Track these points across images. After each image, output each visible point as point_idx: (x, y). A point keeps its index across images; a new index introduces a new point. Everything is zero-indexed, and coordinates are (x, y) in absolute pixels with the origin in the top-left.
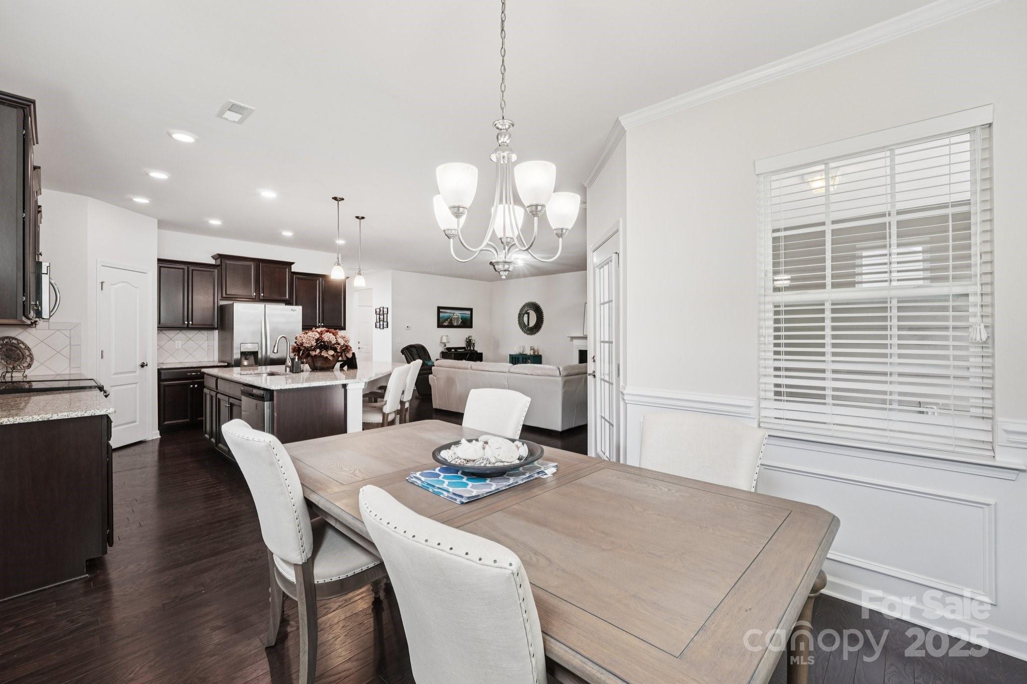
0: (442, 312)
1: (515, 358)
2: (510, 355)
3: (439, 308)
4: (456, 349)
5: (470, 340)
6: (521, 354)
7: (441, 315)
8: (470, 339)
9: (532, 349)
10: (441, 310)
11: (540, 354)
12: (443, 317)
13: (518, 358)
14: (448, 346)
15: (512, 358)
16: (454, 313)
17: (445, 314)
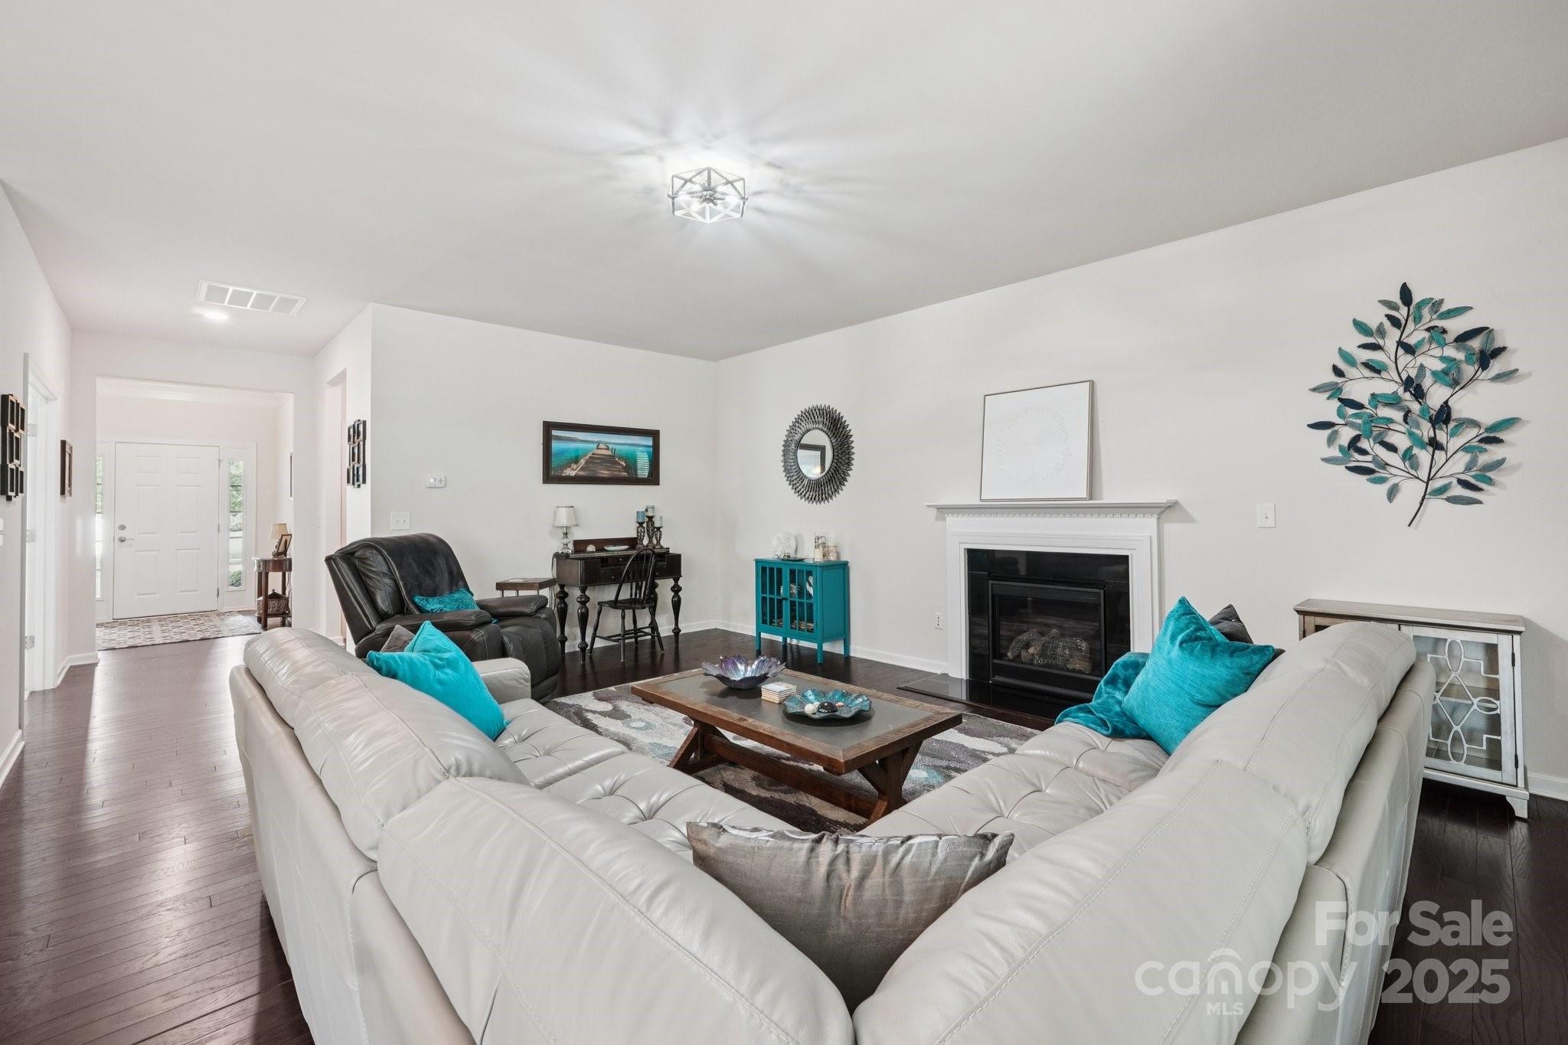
0: (559, 438)
1: (772, 570)
2: (757, 561)
3: (548, 427)
4: (600, 544)
5: (651, 518)
6: (788, 560)
7: (556, 446)
8: (650, 514)
9: (820, 543)
10: (555, 433)
11: (844, 558)
12: (562, 452)
13: (780, 571)
14: (580, 535)
15: (764, 569)
16: (599, 443)
17: (565, 445)
